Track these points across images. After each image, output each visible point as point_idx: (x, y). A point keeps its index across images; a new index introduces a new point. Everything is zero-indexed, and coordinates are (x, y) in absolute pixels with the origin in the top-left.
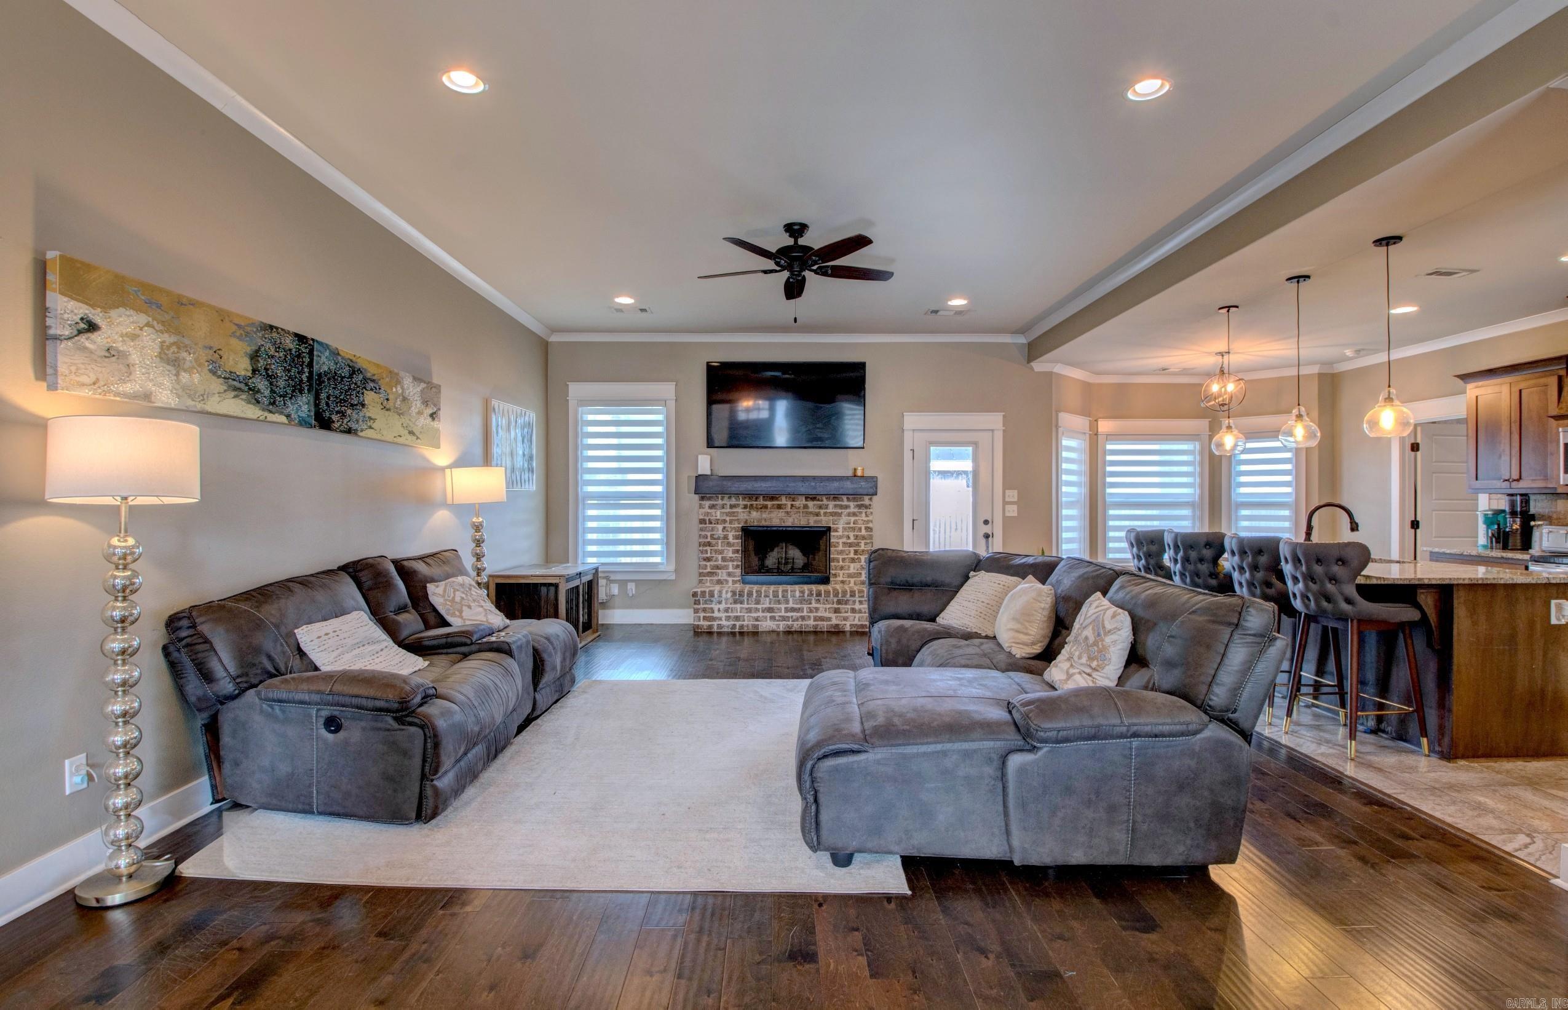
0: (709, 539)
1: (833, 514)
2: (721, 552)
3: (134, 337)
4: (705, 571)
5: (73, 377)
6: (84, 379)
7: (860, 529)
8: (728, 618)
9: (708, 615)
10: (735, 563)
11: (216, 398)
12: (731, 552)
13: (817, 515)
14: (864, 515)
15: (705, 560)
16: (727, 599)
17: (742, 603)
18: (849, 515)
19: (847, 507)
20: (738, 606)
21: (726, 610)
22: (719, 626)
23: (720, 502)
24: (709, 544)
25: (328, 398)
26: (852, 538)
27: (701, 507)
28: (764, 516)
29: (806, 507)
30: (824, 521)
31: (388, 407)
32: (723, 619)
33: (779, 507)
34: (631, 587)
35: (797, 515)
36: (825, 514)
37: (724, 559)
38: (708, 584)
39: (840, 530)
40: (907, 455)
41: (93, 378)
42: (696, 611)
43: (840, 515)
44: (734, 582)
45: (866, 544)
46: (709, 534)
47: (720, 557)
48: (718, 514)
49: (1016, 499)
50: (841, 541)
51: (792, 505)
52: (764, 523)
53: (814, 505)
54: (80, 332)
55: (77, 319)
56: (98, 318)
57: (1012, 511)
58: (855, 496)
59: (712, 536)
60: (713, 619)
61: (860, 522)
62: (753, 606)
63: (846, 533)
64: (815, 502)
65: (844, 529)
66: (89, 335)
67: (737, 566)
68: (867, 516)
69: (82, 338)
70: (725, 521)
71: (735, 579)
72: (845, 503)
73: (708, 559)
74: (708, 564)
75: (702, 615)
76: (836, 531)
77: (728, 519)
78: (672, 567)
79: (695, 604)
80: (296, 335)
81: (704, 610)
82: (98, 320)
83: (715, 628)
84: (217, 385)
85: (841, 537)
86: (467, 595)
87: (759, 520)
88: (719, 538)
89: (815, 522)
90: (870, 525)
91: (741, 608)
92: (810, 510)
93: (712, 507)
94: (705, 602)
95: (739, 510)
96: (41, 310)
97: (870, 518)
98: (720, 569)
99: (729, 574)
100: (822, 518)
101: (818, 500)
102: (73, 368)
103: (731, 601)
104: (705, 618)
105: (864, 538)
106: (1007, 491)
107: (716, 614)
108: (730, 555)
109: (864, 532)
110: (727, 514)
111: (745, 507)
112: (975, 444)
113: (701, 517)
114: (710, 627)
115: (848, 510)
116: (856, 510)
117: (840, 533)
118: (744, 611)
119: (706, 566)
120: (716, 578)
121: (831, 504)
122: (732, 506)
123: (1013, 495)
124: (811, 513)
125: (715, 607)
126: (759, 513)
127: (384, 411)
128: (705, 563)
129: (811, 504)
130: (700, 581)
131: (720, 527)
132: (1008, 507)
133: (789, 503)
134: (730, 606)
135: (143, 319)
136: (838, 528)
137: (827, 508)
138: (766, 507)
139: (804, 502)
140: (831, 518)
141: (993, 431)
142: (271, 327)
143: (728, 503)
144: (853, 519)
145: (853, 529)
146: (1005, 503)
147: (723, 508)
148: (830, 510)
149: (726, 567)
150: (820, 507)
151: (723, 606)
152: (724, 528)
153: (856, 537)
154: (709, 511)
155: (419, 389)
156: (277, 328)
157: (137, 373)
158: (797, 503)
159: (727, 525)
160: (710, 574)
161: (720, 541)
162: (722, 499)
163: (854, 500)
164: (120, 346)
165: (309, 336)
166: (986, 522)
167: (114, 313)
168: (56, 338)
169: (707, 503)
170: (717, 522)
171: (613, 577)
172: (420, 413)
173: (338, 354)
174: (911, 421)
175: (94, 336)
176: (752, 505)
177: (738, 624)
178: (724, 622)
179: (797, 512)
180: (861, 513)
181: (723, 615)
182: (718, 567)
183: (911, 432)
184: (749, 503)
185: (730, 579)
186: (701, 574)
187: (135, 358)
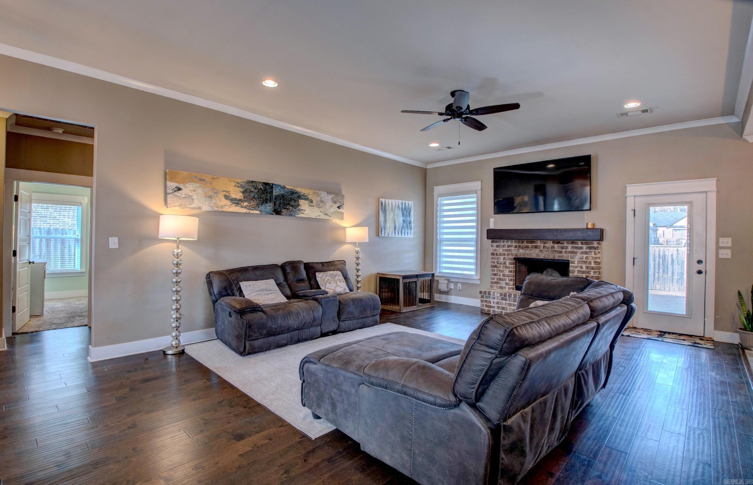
0: (496, 264)
1: (570, 252)
2: (502, 271)
3: (194, 191)
4: (493, 281)
5: (173, 204)
6: (177, 204)
7: (590, 263)
8: (498, 308)
9: (488, 304)
10: (510, 278)
11: (228, 207)
12: (507, 272)
13: (561, 252)
14: (593, 253)
15: (493, 275)
16: (498, 297)
17: (506, 300)
18: (582, 253)
19: (581, 248)
20: (504, 302)
21: (498, 303)
22: (494, 311)
23: (502, 244)
24: (496, 266)
25: (280, 203)
26: (584, 269)
27: (492, 246)
28: (527, 252)
29: (553, 247)
30: (565, 256)
31: (312, 205)
32: (496, 307)
33: (536, 247)
34: (459, 285)
35: (547, 252)
36: (566, 252)
37: (504, 275)
38: (495, 288)
39: (576, 262)
40: (629, 214)
41: (180, 203)
42: (482, 301)
43: (576, 253)
44: (509, 288)
45: (594, 272)
46: (496, 261)
47: (501, 274)
48: (501, 250)
49: (730, 245)
50: (576, 269)
51: (544, 246)
52: (527, 256)
53: (558, 246)
54: (175, 191)
55: (174, 187)
56: (181, 186)
57: (726, 254)
58: (586, 241)
59: (497, 262)
60: (491, 307)
61: (590, 258)
62: (513, 303)
63: (580, 265)
64: (559, 245)
65: (579, 262)
66: (179, 192)
67: (511, 280)
68: (595, 254)
69: (176, 193)
70: (504, 254)
71: (510, 287)
72: (580, 245)
73: (495, 275)
74: (495, 277)
75: (485, 304)
76: (573, 263)
77: (506, 253)
78: (479, 277)
79: (481, 297)
80: (264, 183)
81: (486, 301)
82: (181, 187)
83: (492, 312)
84: (228, 202)
85: (576, 267)
86: (332, 278)
87: (524, 254)
88: (501, 264)
89: (559, 257)
90: (598, 260)
91: (506, 303)
92: (556, 249)
93: (498, 246)
94: (486, 297)
95: (513, 248)
96: (166, 186)
97: (598, 256)
98: (502, 280)
99: (507, 284)
100: (564, 254)
101: (561, 243)
102: (173, 202)
103: (500, 298)
104: (486, 306)
105: (593, 268)
106: (720, 239)
107: (492, 304)
108: (507, 273)
109: (593, 265)
110: (506, 250)
111: (516, 247)
112: (690, 204)
113: (492, 252)
114: (489, 311)
115: (581, 250)
116: (587, 250)
117: (576, 265)
118: (507, 305)
119: (494, 278)
120: (499, 285)
121: (570, 246)
122: (508, 246)
123: (726, 242)
124: (556, 251)
125: (492, 301)
126: (524, 250)
127: (310, 207)
128: (494, 276)
129: (556, 246)
130: (491, 286)
131: (502, 257)
132: (721, 251)
133: (542, 245)
134: (500, 301)
135: (198, 185)
136: (574, 261)
137: (567, 248)
138: (528, 247)
139: (552, 244)
140: (570, 255)
141: (706, 192)
142: (252, 182)
143: (507, 244)
144: (585, 256)
145: (585, 262)
146: (718, 248)
147: (504, 247)
148: (569, 249)
149: (505, 280)
150: (562, 248)
151: (495, 300)
152: (504, 258)
153: (587, 268)
154: (496, 248)
155: (331, 197)
156: (255, 182)
157: (196, 201)
158: (547, 245)
159: (506, 256)
160: (496, 283)
161: (502, 265)
162: (503, 242)
163: (586, 244)
164: (189, 194)
165: (270, 183)
166: (700, 262)
167: (187, 185)
168: (169, 194)
169: (495, 244)
170: (501, 254)
171: (451, 280)
172: (331, 206)
173: (285, 188)
174: (632, 190)
175: (180, 192)
176: (520, 246)
177: (504, 311)
178: (496, 309)
179: (547, 250)
180: (591, 252)
181: (496, 305)
182: (500, 279)
183: (633, 198)
184: (518, 245)
185: (507, 287)
186: (492, 283)
187: (195, 197)
